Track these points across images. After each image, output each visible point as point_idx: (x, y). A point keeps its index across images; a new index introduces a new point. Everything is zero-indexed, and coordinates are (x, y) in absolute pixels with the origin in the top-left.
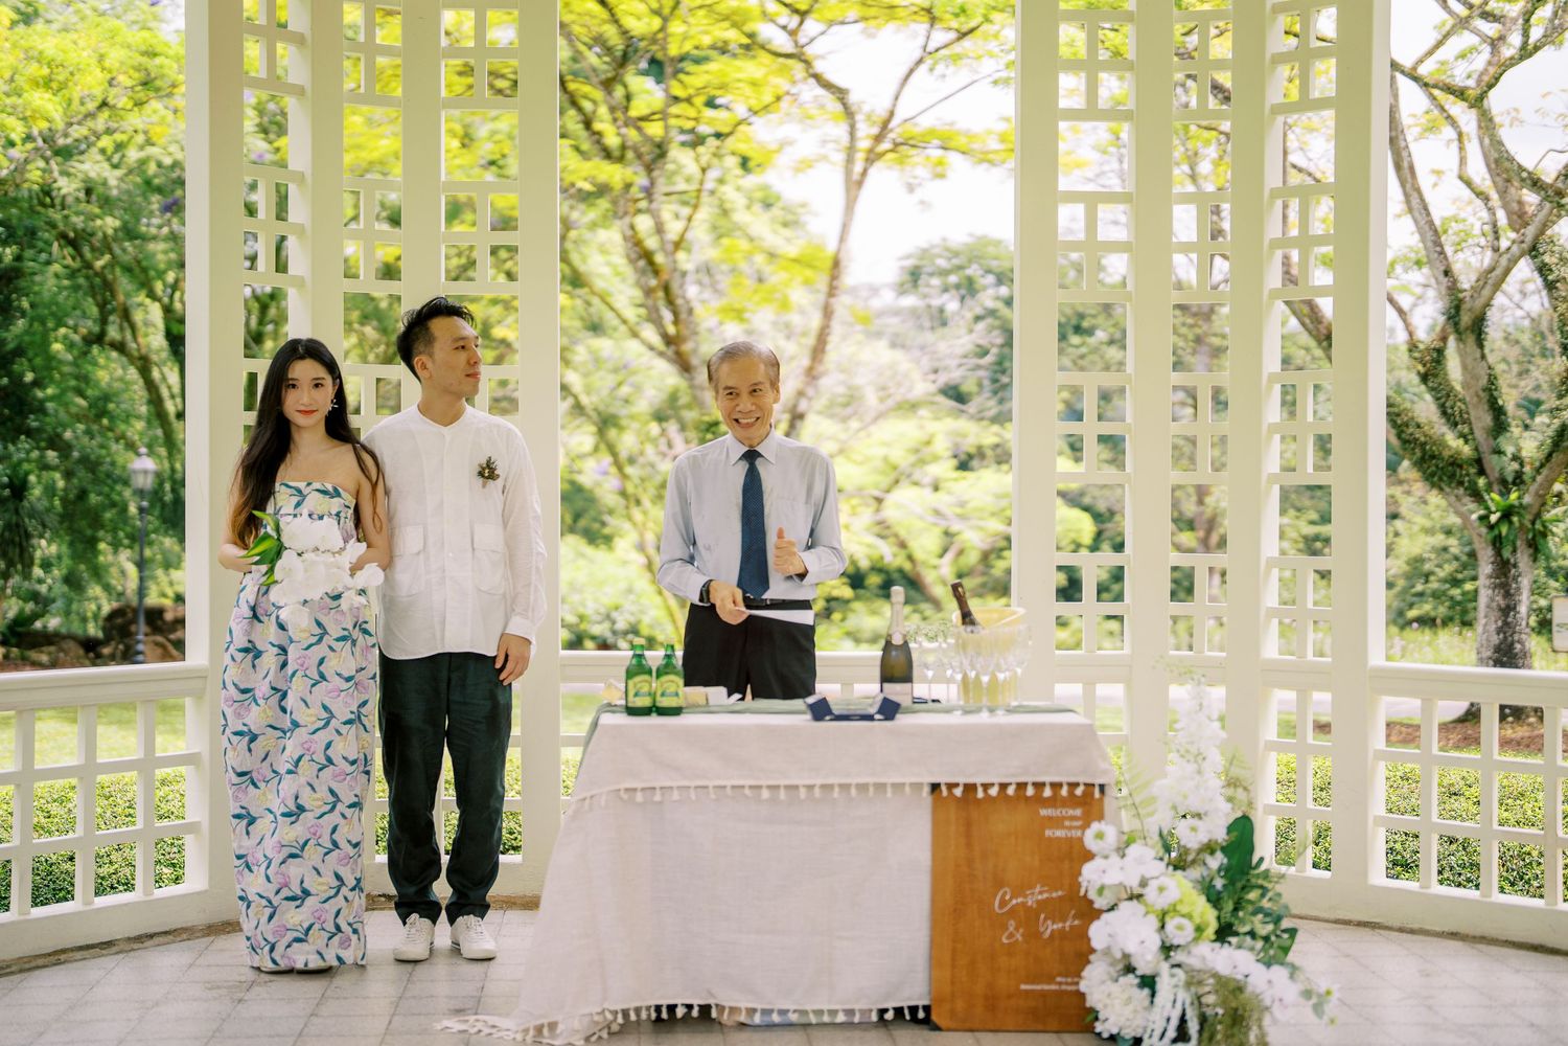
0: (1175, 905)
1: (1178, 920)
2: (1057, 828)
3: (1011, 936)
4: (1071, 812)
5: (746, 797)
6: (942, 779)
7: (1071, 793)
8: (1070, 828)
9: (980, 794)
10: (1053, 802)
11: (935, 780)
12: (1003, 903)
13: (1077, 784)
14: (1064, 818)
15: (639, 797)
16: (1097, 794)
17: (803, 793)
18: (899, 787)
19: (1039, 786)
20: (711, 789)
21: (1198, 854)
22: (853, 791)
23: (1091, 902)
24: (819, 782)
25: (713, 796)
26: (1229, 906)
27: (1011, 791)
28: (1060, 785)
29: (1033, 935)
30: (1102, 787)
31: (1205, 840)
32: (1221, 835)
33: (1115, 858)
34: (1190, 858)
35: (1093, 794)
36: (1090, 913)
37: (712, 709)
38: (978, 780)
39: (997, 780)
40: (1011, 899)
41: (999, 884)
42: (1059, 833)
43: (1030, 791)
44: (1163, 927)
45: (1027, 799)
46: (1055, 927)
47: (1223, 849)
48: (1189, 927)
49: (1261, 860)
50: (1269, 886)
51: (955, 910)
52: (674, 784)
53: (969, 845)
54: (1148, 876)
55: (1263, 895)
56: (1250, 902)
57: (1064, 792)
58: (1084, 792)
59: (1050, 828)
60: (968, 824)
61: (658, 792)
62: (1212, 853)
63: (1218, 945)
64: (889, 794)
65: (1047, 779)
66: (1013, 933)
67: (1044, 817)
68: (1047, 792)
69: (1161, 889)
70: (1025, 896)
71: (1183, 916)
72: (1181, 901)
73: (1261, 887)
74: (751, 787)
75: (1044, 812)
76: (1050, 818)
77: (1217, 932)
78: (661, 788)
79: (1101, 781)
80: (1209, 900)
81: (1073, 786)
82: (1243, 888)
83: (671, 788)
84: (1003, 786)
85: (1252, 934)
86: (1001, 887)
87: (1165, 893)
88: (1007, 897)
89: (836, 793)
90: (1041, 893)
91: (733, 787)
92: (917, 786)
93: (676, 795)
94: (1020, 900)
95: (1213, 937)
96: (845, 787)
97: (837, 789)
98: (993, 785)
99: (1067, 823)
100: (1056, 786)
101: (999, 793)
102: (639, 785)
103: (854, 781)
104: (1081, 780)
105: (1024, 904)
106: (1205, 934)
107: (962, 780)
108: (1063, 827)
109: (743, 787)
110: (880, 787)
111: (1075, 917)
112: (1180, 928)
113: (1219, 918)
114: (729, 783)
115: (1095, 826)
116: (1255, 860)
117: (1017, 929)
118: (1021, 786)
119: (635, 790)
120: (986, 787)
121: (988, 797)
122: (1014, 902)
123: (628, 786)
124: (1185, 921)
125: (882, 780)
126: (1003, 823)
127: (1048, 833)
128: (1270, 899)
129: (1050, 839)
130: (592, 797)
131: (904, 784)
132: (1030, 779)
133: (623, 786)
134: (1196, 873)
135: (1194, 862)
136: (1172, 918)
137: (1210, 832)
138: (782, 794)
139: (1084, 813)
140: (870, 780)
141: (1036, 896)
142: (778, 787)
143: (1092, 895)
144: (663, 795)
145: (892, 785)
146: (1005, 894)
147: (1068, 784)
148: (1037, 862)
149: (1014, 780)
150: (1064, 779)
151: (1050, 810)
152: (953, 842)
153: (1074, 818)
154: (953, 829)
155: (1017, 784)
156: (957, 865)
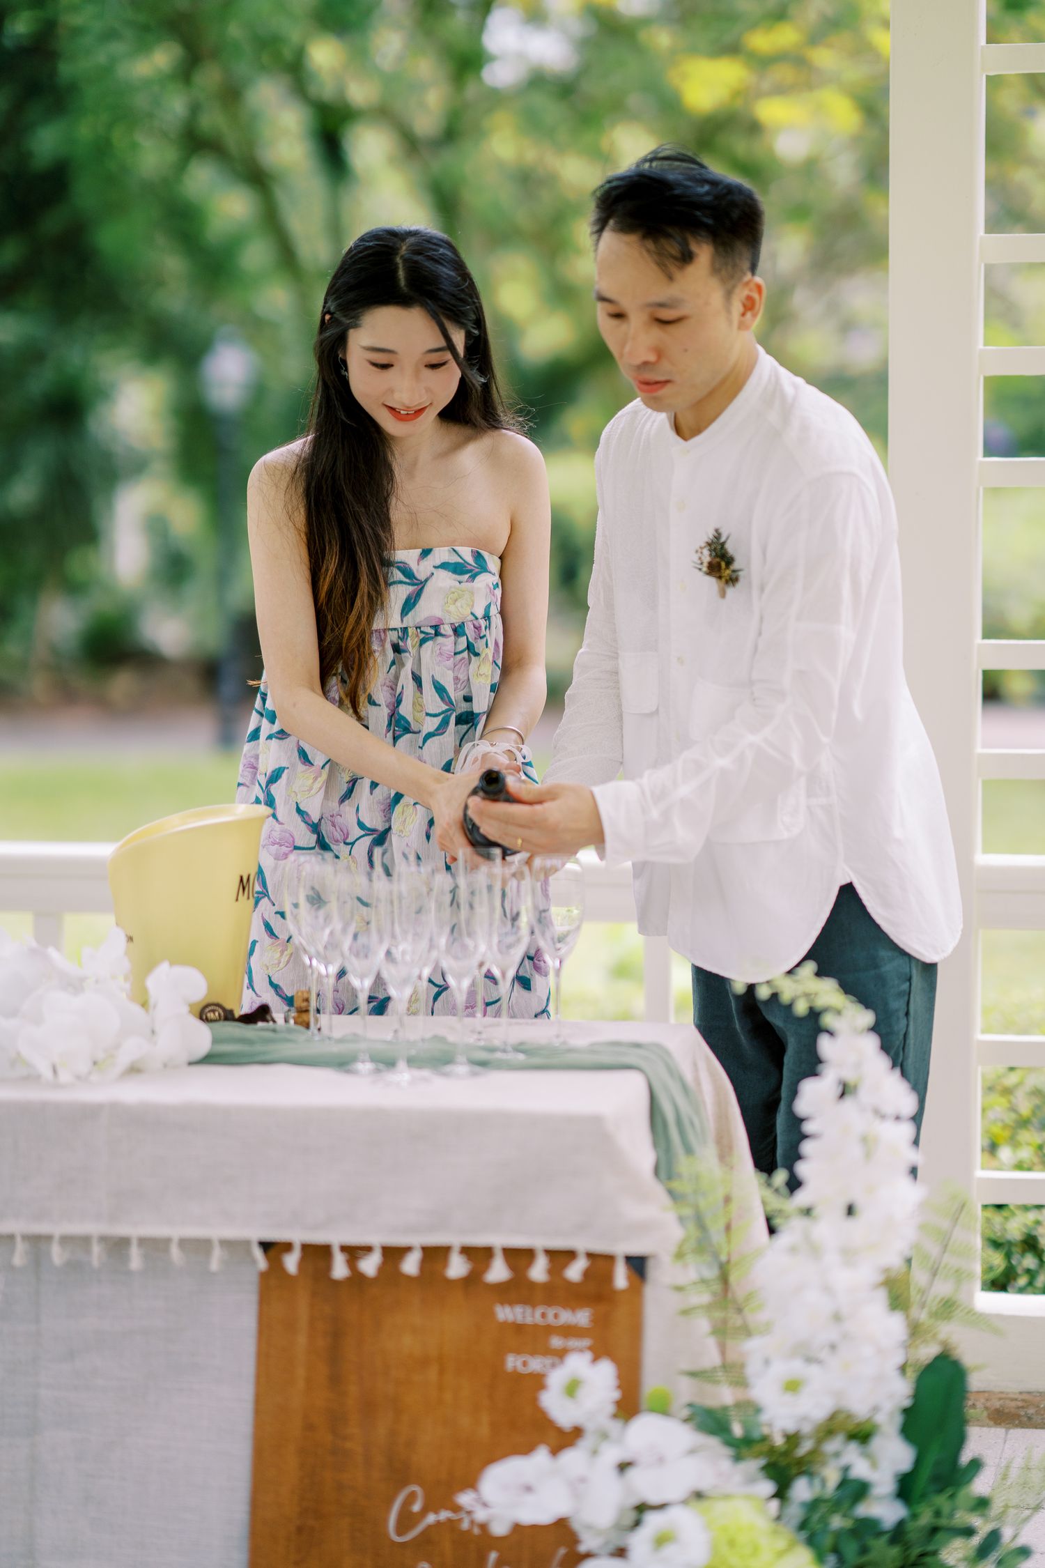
2: (533, 1353)
4: (566, 1317)
7: (557, 1273)
8: (562, 1354)
9: (340, 1269)
10: (518, 1290)
12: (406, 1521)
13: (570, 1255)
14: (549, 1330)
16: (621, 1278)
18: (156, 1247)
19: (479, 1256)
21: (820, 1441)
22: (56, 1253)
27: (411, 1265)
28: (528, 1254)
30: (638, 1265)
32: (894, 1397)
35: (611, 1277)
38: (335, 1237)
39: (377, 1239)
40: (421, 1511)
41: (400, 1474)
42: (539, 1364)
43: (458, 1266)
49: (976, 1465)
51: (300, 1530)
53: (336, 1380)
57: (539, 1269)
58: (587, 1274)
59: (518, 1351)
60: (336, 1334)
62: (866, 1435)
65: (498, 1240)
67: (505, 1325)
68: (498, 1272)
75: (505, 1313)
76: (519, 1328)
79: (636, 1249)
81: (561, 1257)
84: (393, 1254)
86: (404, 1483)
88: (416, 1507)
94: (442, 1515)
96: (39, 1243)
98: (368, 1249)
99: (555, 1343)
100: (519, 1257)
101: (381, 1269)
103: (60, 1228)
104: (581, 1244)
105: (452, 1525)
107: (296, 1236)
108: (546, 1352)
110: (115, 1246)
116: (965, 1457)
118: (435, 1255)
120: (354, 1253)
121: (357, 1278)
122: (431, 1518)
125: (121, 1230)
126: (413, 1333)
127: (513, 1362)
129: (517, 1378)
131: (167, 1241)
132: (454, 1240)
139: (595, 1320)
145: (143, 1241)
146: (411, 1498)
147: (549, 1252)
148: (484, 1431)
149: (418, 1240)
150: (539, 1242)
151: (519, 1310)
152: (301, 1372)
153: (569, 1331)
154: (302, 1340)
155: (426, 1250)
156: (309, 1427)
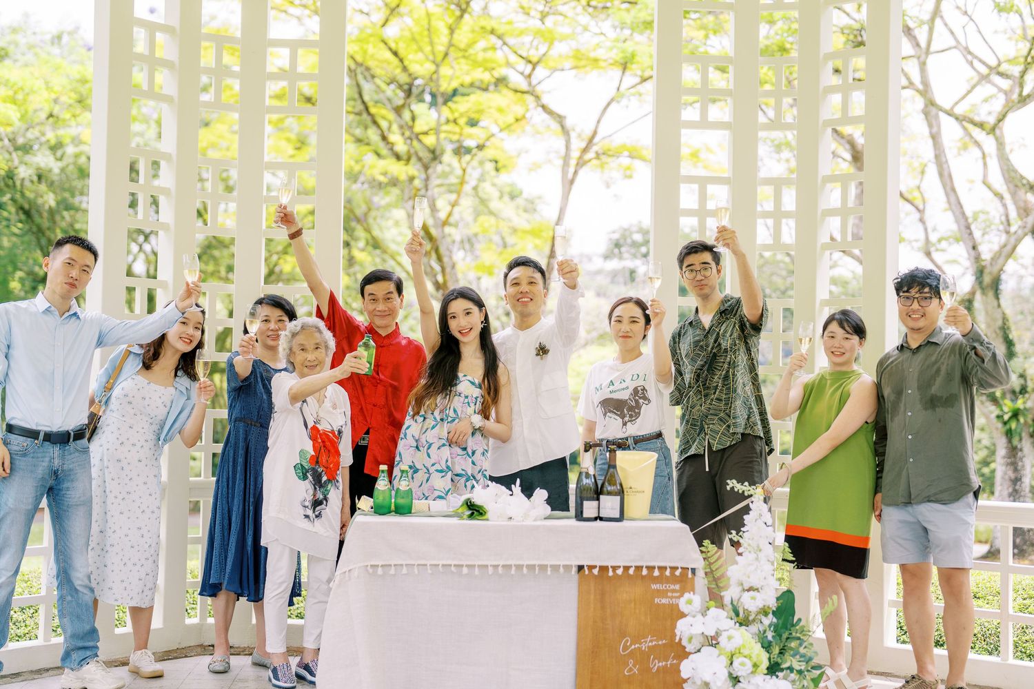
0: (740, 649)
1: (741, 659)
2: (663, 597)
3: (631, 670)
4: (672, 587)
5: (452, 572)
6: (585, 563)
7: (672, 574)
8: (672, 597)
9: (611, 573)
10: (660, 579)
11: (581, 563)
12: (625, 648)
13: (677, 568)
14: (667, 591)
15: (380, 571)
16: (689, 575)
17: (491, 570)
18: (555, 568)
19: (651, 568)
20: (429, 567)
21: (757, 615)
22: (525, 570)
23: (685, 648)
24: (502, 563)
25: (430, 571)
26: (776, 650)
27: (631, 571)
28: (665, 568)
29: (646, 670)
30: (693, 570)
31: (761, 606)
32: (772, 603)
33: (699, 616)
34: (751, 618)
35: (687, 575)
36: (683, 654)
37: (432, 514)
38: (610, 564)
39: (622, 564)
40: (631, 645)
41: (623, 634)
42: (664, 601)
43: (645, 572)
44: (731, 664)
45: (643, 577)
46: (660, 664)
47: (774, 613)
48: (749, 664)
49: (800, 620)
50: (805, 638)
51: (593, 652)
52: (404, 563)
53: (603, 608)
54: (721, 629)
55: (800, 645)
56: (791, 649)
57: (668, 573)
58: (681, 573)
59: (658, 597)
60: (603, 594)
61: (393, 568)
62: (766, 614)
63: (769, 677)
64: (549, 573)
65: (656, 564)
66: (632, 668)
67: (654, 590)
68: (656, 573)
69: (730, 638)
70: (641, 644)
71: (745, 657)
72: (743, 645)
73: (799, 638)
74: (455, 565)
75: (654, 587)
76: (658, 591)
77: (768, 669)
78: (395, 565)
79: (693, 567)
80: (763, 647)
81: (674, 569)
82: (788, 638)
83: (402, 565)
84: (627, 568)
85: (791, 669)
86: (624, 637)
87: (732, 640)
88: (628, 644)
89: (513, 571)
90: (651, 641)
91: (443, 565)
92: (568, 568)
93: (405, 571)
94: (637, 646)
95: (766, 672)
96: (519, 567)
97: (514, 568)
98: (620, 567)
99: (669, 594)
100: (662, 569)
101: (623, 572)
102: (380, 563)
103: (526, 563)
104: (679, 565)
105: (639, 649)
106: (759, 669)
107: (598, 564)
108: (667, 597)
109: (451, 565)
110: (543, 568)
111: (674, 658)
112: (742, 664)
113: (770, 659)
114: (441, 563)
115: (687, 595)
116: (795, 620)
117: (634, 666)
118: (639, 568)
119: (378, 566)
120: (615, 568)
121: (615, 575)
122: (633, 647)
123: (373, 563)
124: (746, 660)
125: (545, 563)
126: (627, 593)
128: (805, 647)
129: (658, 605)
130: (349, 571)
131: (559, 566)
132: (645, 565)
133: (369, 564)
134: (754, 628)
135: (754, 620)
136: (737, 658)
137: (763, 600)
138: (477, 571)
139: (681, 587)
140: (537, 563)
141: (648, 643)
142: (474, 566)
143: (684, 643)
144: (396, 569)
145: (551, 566)
146: (627, 640)
147: (671, 568)
148: (649, 620)
149: (634, 564)
150: (668, 564)
151: (658, 585)
152: (592, 606)
153: (674, 591)
154: (592, 597)
155: (636, 567)
156: (595, 622)
